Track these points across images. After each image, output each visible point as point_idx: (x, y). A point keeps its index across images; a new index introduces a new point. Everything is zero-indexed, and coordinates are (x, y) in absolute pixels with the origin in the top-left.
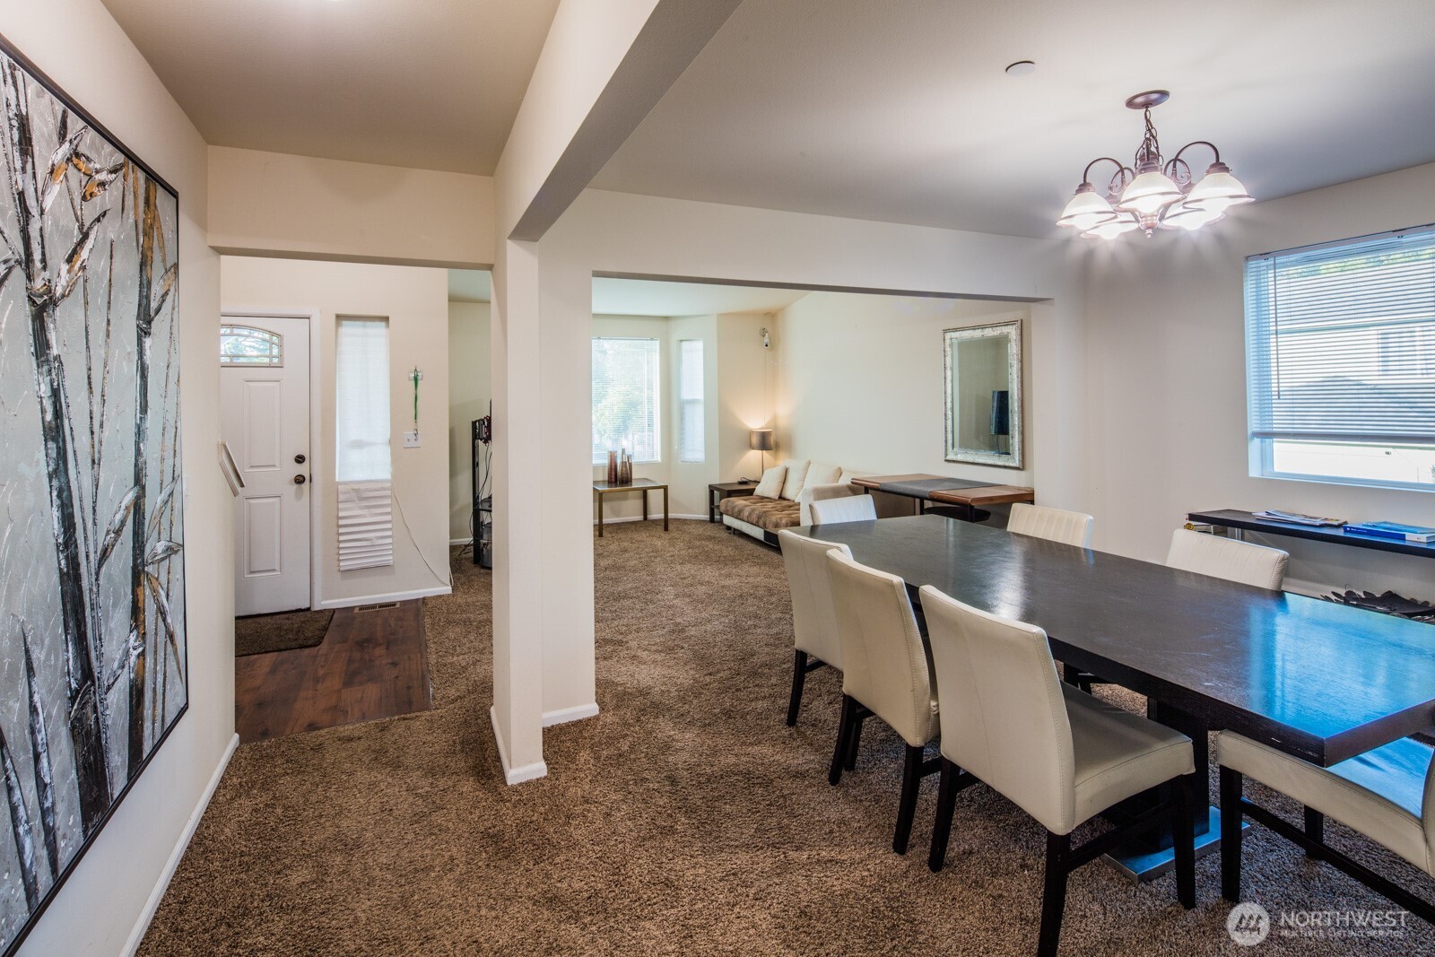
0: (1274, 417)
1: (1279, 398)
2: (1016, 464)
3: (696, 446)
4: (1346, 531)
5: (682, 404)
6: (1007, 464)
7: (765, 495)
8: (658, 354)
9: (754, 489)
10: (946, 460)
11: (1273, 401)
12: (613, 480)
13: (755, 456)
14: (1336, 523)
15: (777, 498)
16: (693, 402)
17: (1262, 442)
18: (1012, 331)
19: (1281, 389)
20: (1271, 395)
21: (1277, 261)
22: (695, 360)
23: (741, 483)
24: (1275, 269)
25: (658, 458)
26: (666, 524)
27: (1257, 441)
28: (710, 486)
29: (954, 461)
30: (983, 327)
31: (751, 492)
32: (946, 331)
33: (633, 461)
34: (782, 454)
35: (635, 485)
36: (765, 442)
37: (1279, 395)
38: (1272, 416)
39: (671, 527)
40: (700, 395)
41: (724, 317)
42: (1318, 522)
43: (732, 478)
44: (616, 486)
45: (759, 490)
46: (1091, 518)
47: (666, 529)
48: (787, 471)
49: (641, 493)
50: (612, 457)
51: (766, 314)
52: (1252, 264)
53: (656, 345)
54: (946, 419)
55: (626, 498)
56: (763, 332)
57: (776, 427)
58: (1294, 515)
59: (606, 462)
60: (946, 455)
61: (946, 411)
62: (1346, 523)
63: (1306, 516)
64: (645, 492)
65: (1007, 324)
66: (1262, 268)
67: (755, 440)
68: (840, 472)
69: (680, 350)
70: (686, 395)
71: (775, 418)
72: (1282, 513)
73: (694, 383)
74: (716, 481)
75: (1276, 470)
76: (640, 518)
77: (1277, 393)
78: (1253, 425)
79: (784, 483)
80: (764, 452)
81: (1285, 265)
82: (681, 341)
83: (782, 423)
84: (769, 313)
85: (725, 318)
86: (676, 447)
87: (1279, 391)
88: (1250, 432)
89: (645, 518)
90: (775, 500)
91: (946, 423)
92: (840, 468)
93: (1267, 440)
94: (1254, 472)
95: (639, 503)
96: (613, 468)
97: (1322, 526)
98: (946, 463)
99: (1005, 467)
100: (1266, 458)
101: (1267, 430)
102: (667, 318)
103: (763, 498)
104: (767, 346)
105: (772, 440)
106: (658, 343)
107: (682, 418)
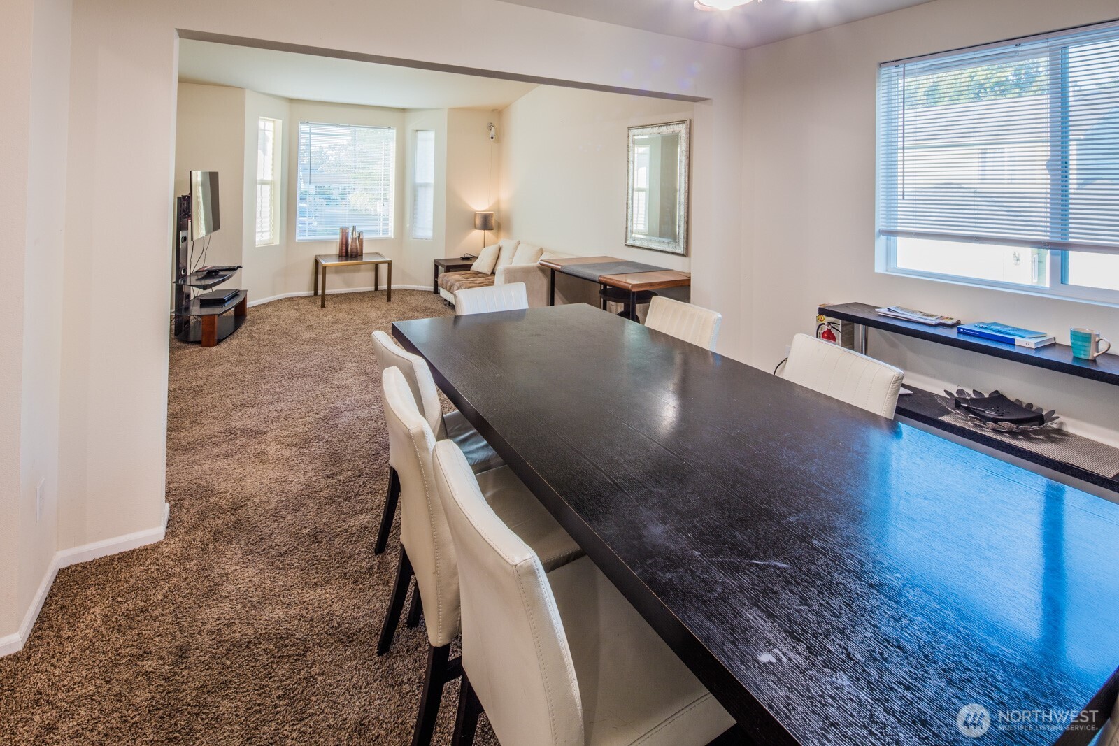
0: (899, 217)
1: (903, 199)
2: (681, 250)
3: (426, 225)
4: (959, 332)
5: (415, 188)
6: (674, 251)
7: (480, 271)
8: (395, 143)
9: (471, 265)
10: (626, 245)
11: (899, 201)
12: (344, 254)
13: (478, 234)
14: (950, 322)
15: (490, 273)
16: (426, 185)
17: (887, 239)
18: (682, 129)
19: (905, 190)
20: (897, 196)
21: (906, 69)
22: (427, 149)
23: (464, 259)
24: (904, 78)
25: (391, 234)
26: (389, 294)
27: (883, 238)
28: (435, 261)
29: (632, 246)
30: (659, 125)
31: (468, 267)
32: (630, 128)
33: (365, 237)
34: (502, 234)
35: (365, 259)
36: (486, 223)
37: (903, 196)
38: (897, 215)
39: (394, 297)
40: (431, 181)
41: (454, 111)
42: (934, 321)
43: (456, 254)
44: (346, 260)
45: (476, 266)
46: (720, 316)
47: (389, 300)
48: (500, 249)
49: (374, 266)
50: (344, 233)
51: (493, 110)
52: (885, 70)
53: (393, 134)
54: (627, 208)
55: (359, 271)
56: (491, 126)
57: (499, 211)
58: (913, 312)
59: (338, 237)
60: (626, 240)
61: (627, 200)
62: (959, 323)
63: (923, 314)
64: (377, 266)
65: (678, 123)
66: (894, 75)
67: (478, 221)
68: (541, 252)
69: (416, 137)
70: (419, 179)
71: (498, 202)
72: (902, 309)
73: (426, 169)
74: (441, 256)
75: (900, 265)
76: (372, 288)
77: (902, 194)
78: (880, 224)
79: (497, 260)
80: (486, 231)
81: (913, 74)
82: (417, 131)
83: (504, 206)
84: (496, 110)
85: (456, 112)
86: (408, 225)
87: (903, 192)
88: (877, 230)
89: (376, 289)
90: (487, 275)
91: (627, 211)
92: (541, 249)
93: (892, 238)
94: (879, 268)
95: (372, 274)
96: (344, 244)
97: (937, 325)
98: (626, 247)
99: (673, 253)
100: (890, 254)
101: (892, 228)
102: (403, 110)
103: (477, 273)
104: (492, 138)
105: (493, 222)
106: (395, 131)
107: (415, 199)
